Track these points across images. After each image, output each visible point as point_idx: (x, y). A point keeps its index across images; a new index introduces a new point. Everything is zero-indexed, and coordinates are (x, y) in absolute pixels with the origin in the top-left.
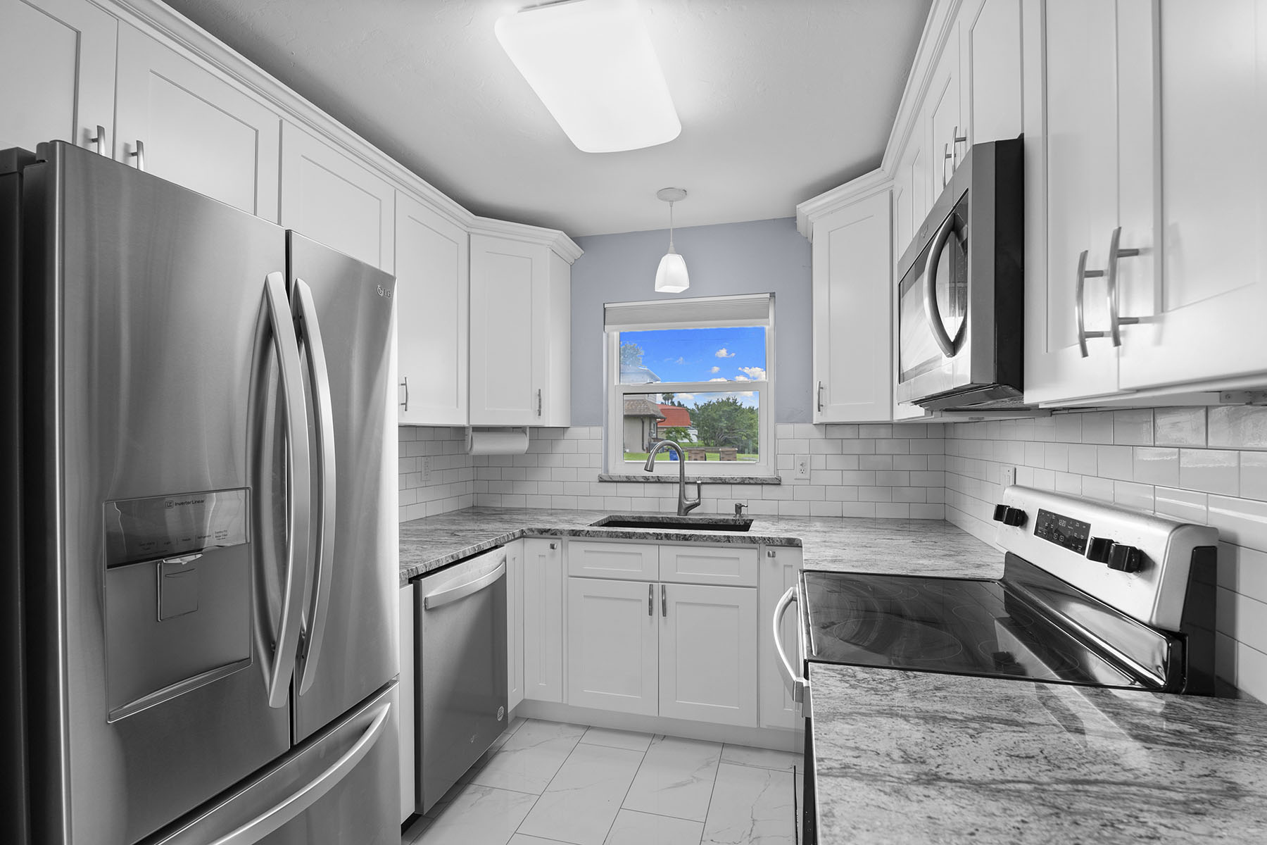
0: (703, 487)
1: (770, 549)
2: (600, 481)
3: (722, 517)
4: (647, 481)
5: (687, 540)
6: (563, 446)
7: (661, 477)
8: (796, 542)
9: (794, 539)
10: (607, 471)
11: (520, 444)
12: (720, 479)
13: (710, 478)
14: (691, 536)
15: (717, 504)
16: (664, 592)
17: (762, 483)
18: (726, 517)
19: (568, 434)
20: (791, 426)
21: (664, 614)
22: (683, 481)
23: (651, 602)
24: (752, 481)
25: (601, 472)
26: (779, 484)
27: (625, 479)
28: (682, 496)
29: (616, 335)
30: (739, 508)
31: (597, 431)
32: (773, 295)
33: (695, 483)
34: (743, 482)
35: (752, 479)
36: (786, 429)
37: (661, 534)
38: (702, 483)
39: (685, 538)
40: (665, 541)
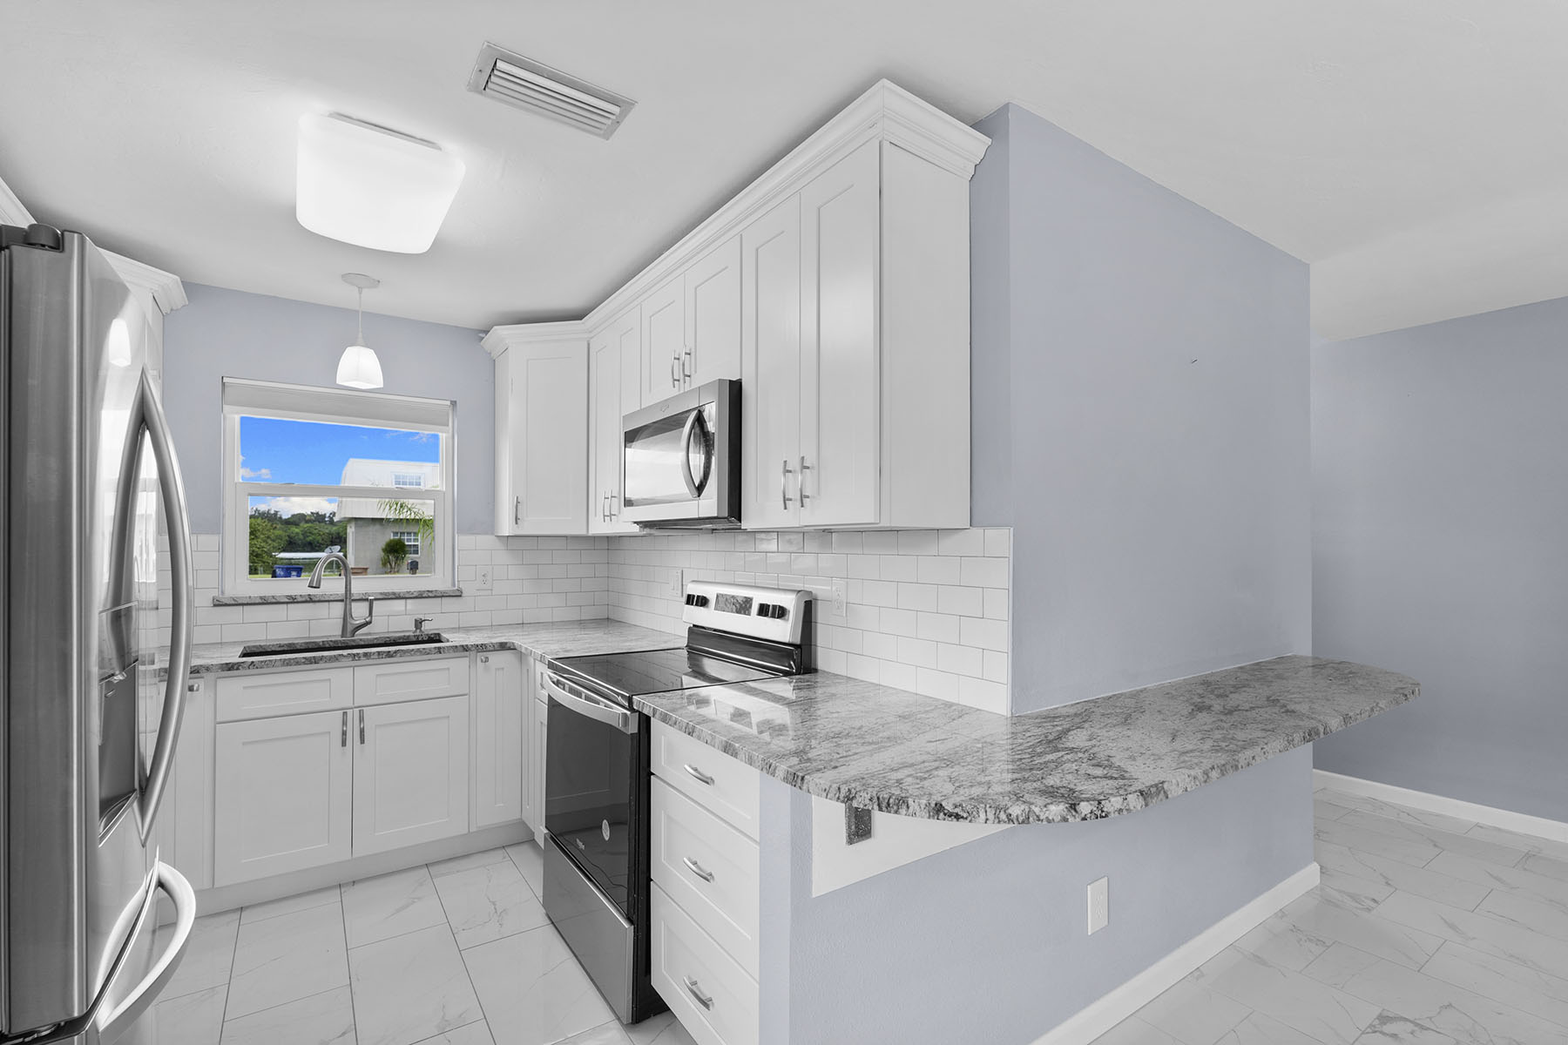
0: (375, 602)
1: (481, 656)
2: (215, 605)
3: (402, 634)
5: (392, 656)
7: (314, 595)
8: (508, 645)
9: (506, 643)
10: (223, 591)
12: (394, 594)
13: (381, 594)
14: (396, 652)
15: (393, 619)
16: (361, 719)
17: (439, 595)
18: (407, 634)
20: (473, 537)
21: (362, 741)
22: (347, 599)
23: (344, 733)
24: (430, 594)
25: (215, 593)
26: (460, 596)
27: (259, 601)
28: (347, 616)
29: (238, 420)
30: (418, 623)
31: (212, 539)
32: (454, 403)
33: (367, 600)
34: (420, 596)
35: (432, 591)
36: (463, 541)
37: (358, 654)
38: (376, 599)
39: (389, 655)
40: (364, 661)
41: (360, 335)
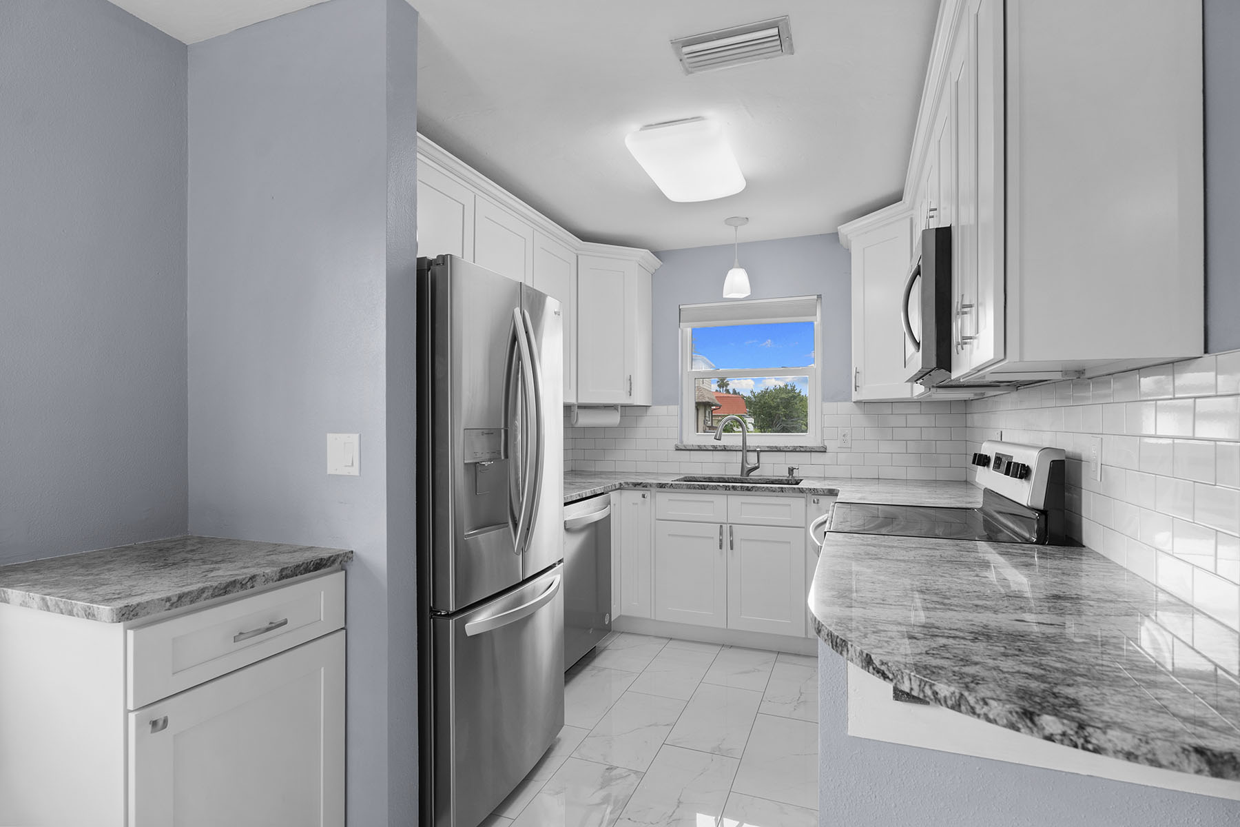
0: (761, 454)
1: (815, 497)
2: (676, 450)
3: (777, 478)
4: (715, 449)
5: (749, 490)
6: (646, 421)
7: (727, 446)
8: (835, 492)
9: (834, 490)
10: (682, 442)
11: (613, 419)
12: (776, 447)
13: (768, 447)
14: (752, 487)
15: (773, 467)
16: (731, 534)
17: (811, 451)
18: (781, 478)
19: (650, 411)
20: (835, 404)
21: (732, 548)
22: (745, 450)
23: (721, 540)
24: (802, 449)
25: (677, 442)
26: (825, 452)
27: (697, 448)
28: (744, 461)
29: (689, 330)
30: (791, 470)
31: (674, 409)
32: (819, 297)
33: (755, 451)
34: (795, 450)
35: (802, 447)
36: (830, 407)
37: (729, 486)
38: (761, 451)
39: (748, 489)
40: (732, 492)
41: (736, 260)
